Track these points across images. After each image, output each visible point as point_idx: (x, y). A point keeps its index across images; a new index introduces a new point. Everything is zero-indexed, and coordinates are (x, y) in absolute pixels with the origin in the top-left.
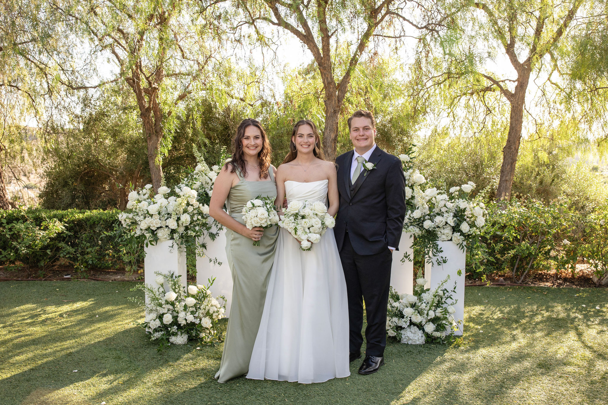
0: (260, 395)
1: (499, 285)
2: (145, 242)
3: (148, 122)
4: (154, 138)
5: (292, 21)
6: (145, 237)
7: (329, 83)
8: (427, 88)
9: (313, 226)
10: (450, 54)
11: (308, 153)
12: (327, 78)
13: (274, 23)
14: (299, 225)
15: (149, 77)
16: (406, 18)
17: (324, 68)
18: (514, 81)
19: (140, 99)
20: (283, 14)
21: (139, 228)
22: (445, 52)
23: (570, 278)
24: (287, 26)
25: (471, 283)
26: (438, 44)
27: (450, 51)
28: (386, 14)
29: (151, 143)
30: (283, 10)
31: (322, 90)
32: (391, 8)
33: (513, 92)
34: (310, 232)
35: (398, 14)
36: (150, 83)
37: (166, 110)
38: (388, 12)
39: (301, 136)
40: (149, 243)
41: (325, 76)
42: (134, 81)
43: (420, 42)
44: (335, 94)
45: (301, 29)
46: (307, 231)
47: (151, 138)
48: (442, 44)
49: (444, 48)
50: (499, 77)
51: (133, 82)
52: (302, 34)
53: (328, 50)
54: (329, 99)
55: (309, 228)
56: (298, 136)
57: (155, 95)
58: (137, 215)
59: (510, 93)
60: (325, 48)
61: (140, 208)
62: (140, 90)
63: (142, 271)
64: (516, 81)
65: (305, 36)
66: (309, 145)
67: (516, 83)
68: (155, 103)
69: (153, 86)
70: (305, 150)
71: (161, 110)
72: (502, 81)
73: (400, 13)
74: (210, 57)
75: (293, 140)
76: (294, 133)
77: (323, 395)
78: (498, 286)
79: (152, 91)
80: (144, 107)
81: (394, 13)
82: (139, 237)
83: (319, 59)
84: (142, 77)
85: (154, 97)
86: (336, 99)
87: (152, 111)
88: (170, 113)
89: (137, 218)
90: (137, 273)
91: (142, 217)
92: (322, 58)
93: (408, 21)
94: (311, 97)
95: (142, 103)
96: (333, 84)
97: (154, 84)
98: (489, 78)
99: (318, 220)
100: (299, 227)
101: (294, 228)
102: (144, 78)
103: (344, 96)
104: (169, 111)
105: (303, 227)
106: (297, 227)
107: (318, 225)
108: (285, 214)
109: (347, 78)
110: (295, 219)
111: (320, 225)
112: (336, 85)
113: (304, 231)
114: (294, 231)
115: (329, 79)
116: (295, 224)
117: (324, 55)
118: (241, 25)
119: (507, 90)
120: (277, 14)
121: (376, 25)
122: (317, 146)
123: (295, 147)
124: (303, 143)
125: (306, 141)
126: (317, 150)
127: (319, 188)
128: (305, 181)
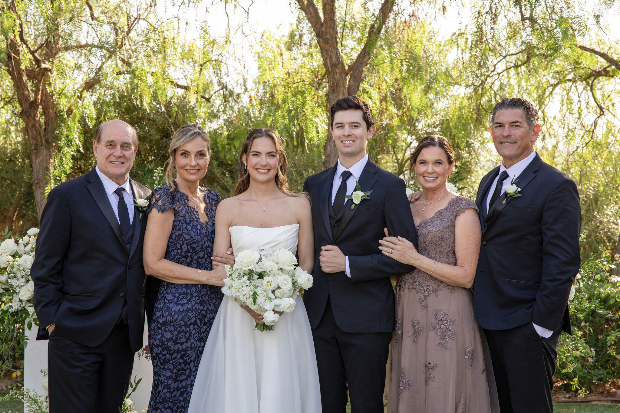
1: (616, 401)
2: (27, 322)
3: (34, 126)
4: (44, 152)
6: (27, 313)
7: (334, 66)
8: (499, 74)
9: (279, 288)
11: (267, 182)
12: (331, 57)
14: (259, 289)
15: (36, 51)
17: (326, 41)
19: (19, 85)
21: (16, 299)
25: (569, 398)
27: (531, 15)
29: (38, 160)
31: (324, 76)
34: (276, 298)
36: (38, 62)
37: (63, 104)
39: (257, 154)
40: (33, 323)
41: (327, 54)
42: (9, 57)
44: (344, 83)
46: (272, 296)
47: (37, 152)
53: (333, 12)
54: (333, 91)
55: (273, 292)
56: (251, 154)
57: (45, 81)
58: (15, 277)
60: (328, 7)
61: (19, 265)
62: (20, 72)
63: (18, 373)
66: (269, 170)
68: (45, 93)
69: (43, 66)
70: (262, 177)
71: (55, 106)
74: (138, 18)
75: (244, 160)
76: (246, 150)
78: (614, 404)
79: (40, 75)
80: (26, 99)
82: (16, 313)
83: (318, 26)
84: (23, 49)
85: (44, 85)
86: (346, 91)
87: (40, 106)
88: (70, 111)
89: (15, 282)
90: (10, 378)
91: (23, 280)
92: (322, 25)
94: (305, 87)
95: (23, 94)
96: (340, 66)
97: (44, 63)
98: (603, 55)
99: (287, 277)
100: (259, 291)
101: (252, 293)
102: (26, 51)
103: (358, 87)
104: (70, 108)
105: (265, 291)
106: (256, 290)
107: (287, 286)
108: (231, 275)
109: (364, 57)
110: (249, 279)
111: (290, 286)
112: (347, 68)
113: (267, 296)
114: (251, 298)
115: (334, 59)
116: (252, 287)
117: (325, 19)
122: (281, 169)
123: (246, 170)
124: (258, 166)
125: (264, 163)
126: (282, 177)
127: (284, 237)
128: (263, 226)
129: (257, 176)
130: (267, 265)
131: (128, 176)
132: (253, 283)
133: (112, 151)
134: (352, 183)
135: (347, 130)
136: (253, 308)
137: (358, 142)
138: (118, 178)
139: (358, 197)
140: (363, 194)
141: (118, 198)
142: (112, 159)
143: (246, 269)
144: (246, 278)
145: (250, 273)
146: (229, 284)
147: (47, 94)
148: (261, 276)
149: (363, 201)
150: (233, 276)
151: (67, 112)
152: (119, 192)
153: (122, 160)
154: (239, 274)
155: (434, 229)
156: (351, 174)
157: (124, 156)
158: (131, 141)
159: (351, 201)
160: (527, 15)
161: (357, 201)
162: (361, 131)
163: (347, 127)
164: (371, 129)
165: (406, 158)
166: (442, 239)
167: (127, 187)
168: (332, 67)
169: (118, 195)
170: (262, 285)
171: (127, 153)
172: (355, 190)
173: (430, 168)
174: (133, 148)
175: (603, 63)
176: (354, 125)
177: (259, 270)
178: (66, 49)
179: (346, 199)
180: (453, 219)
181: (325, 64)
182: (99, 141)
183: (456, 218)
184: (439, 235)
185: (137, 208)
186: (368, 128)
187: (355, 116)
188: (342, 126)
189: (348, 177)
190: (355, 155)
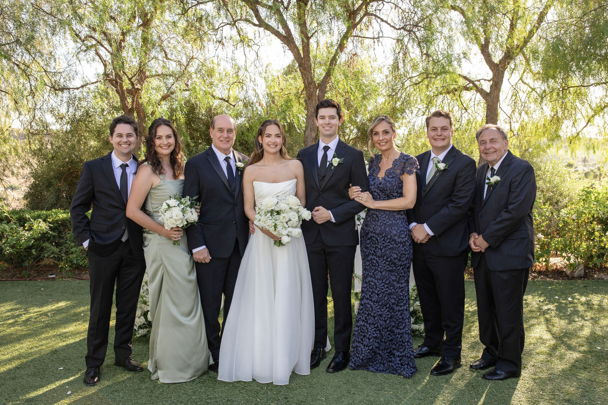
5: (273, 22)
7: (310, 83)
8: (405, 89)
9: (290, 220)
10: (427, 55)
11: (275, 153)
12: (308, 78)
13: (255, 25)
14: (278, 221)
15: (132, 78)
16: (384, 19)
17: (305, 69)
18: (489, 81)
19: (123, 99)
20: (263, 16)
22: (422, 52)
24: (268, 27)
26: (415, 45)
27: (427, 52)
28: (364, 16)
30: (263, 12)
31: (303, 90)
32: (370, 9)
33: (488, 91)
34: (289, 227)
35: (376, 16)
36: (133, 84)
37: (149, 109)
38: (367, 14)
39: (269, 136)
41: (305, 76)
42: (117, 82)
43: (398, 43)
44: (316, 94)
45: (281, 30)
46: (286, 225)
48: (419, 44)
49: (421, 48)
52: (282, 35)
53: (308, 51)
54: (309, 99)
55: (287, 223)
56: (265, 135)
57: (138, 96)
59: (485, 91)
60: (306, 49)
62: (123, 91)
64: (491, 80)
65: (285, 37)
66: (276, 146)
67: (491, 82)
69: (136, 87)
70: (272, 150)
71: (144, 111)
72: (478, 81)
73: (378, 14)
74: (193, 58)
75: (260, 139)
76: (261, 133)
79: (135, 92)
80: (127, 107)
81: (372, 15)
83: (300, 60)
85: (137, 98)
86: (317, 99)
87: (135, 111)
88: (153, 114)
92: (302, 59)
93: (386, 22)
94: (292, 97)
95: (125, 104)
96: (313, 84)
97: (137, 85)
99: (295, 213)
100: (278, 223)
101: (273, 224)
102: (126, 79)
104: (152, 112)
105: (282, 222)
106: (276, 222)
107: (295, 219)
108: (259, 213)
109: (327, 79)
110: (271, 215)
111: (297, 219)
112: (317, 85)
113: (283, 226)
114: (273, 227)
115: (309, 79)
116: (273, 221)
117: (304, 56)
118: (222, 27)
119: (482, 89)
120: (257, 15)
121: (355, 26)
122: (284, 145)
123: (261, 146)
124: (270, 143)
125: (274, 141)
126: (284, 150)
127: (288, 188)
128: (274, 182)
129: (269, 149)
130: (282, 206)
131: (232, 149)
132: (274, 218)
133: (222, 134)
134: (331, 154)
135: (327, 120)
136: (275, 233)
137: (334, 128)
138: (225, 151)
139: (336, 162)
140: (339, 160)
141: (226, 163)
142: (222, 139)
143: (270, 209)
144: (269, 214)
145: (272, 212)
146: (259, 219)
147: (139, 104)
148: (278, 213)
149: (339, 164)
150: (261, 213)
151: (151, 114)
152: (227, 159)
153: (228, 140)
154: (265, 212)
157: (229, 137)
158: (233, 128)
159: (331, 164)
160: (425, 52)
161: (335, 164)
162: (335, 121)
163: (327, 118)
164: (340, 121)
165: (350, 139)
167: (231, 155)
168: (308, 84)
169: (226, 161)
170: (279, 219)
171: (230, 135)
172: (334, 157)
174: (235, 132)
175: (465, 83)
176: (331, 117)
177: (277, 209)
178: (152, 76)
179: (328, 163)
181: (304, 82)
182: (213, 128)
185: (238, 168)
186: (339, 119)
187: (332, 111)
188: (323, 118)
189: (328, 149)
190: (331, 136)
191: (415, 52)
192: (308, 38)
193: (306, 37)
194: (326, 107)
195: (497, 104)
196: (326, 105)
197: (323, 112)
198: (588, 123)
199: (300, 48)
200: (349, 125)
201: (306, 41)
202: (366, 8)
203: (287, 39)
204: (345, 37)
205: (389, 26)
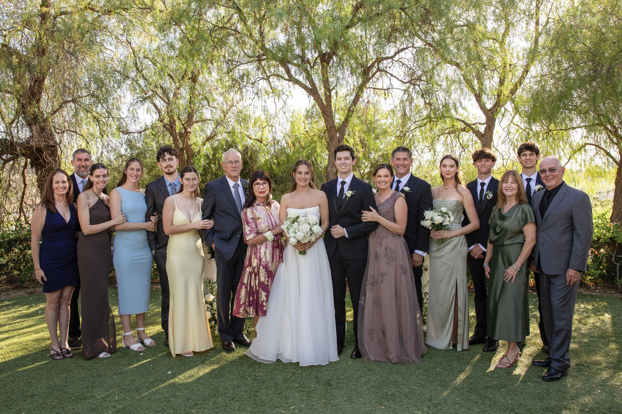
0: (282, 371)
5: (301, 78)
7: (331, 128)
8: (412, 130)
10: (430, 104)
11: (305, 187)
12: (330, 123)
13: (286, 80)
15: (185, 123)
16: (394, 74)
17: (327, 116)
18: (483, 124)
19: (175, 140)
20: (293, 72)
22: (425, 102)
23: (532, 287)
24: (297, 82)
26: (420, 96)
27: (430, 102)
28: (376, 72)
30: (293, 70)
31: (325, 132)
32: (381, 66)
33: (483, 132)
35: (386, 72)
36: (185, 128)
37: (196, 149)
38: (379, 70)
39: (300, 173)
41: (328, 122)
43: (405, 93)
44: (336, 136)
45: (308, 84)
48: (422, 96)
49: (424, 99)
50: (471, 120)
51: (170, 127)
52: (309, 88)
53: (330, 101)
54: (331, 140)
56: (297, 172)
57: (187, 138)
59: (480, 133)
60: (328, 99)
62: (176, 133)
64: (485, 124)
65: (311, 90)
66: (306, 180)
67: (485, 125)
68: (187, 144)
69: (188, 130)
70: (302, 184)
71: (192, 150)
72: (473, 124)
73: (388, 71)
75: (294, 175)
76: (295, 170)
77: (330, 370)
79: (185, 135)
80: (179, 147)
81: (383, 70)
83: (323, 108)
85: (187, 140)
86: (337, 140)
87: (185, 150)
92: (325, 107)
93: (395, 77)
94: (316, 138)
95: (177, 145)
96: (334, 128)
98: (463, 121)
103: (343, 138)
104: (199, 151)
109: (346, 123)
112: (337, 128)
117: (326, 105)
118: (258, 81)
119: (478, 131)
120: (288, 72)
121: (368, 80)
122: (312, 180)
123: (295, 180)
124: (301, 179)
125: (303, 177)
126: (312, 184)
127: (314, 212)
128: (301, 208)
129: (300, 183)
134: (346, 187)
135: (343, 161)
137: (348, 166)
139: (349, 194)
140: (352, 192)
147: (188, 144)
149: (352, 195)
151: (198, 153)
155: (385, 208)
156: (345, 182)
159: (346, 196)
160: (427, 102)
161: (349, 196)
162: (349, 161)
163: (343, 159)
164: (354, 160)
165: (365, 173)
166: (389, 212)
168: (330, 128)
172: (348, 190)
173: (383, 179)
175: (463, 126)
176: (346, 158)
179: (344, 195)
180: (393, 202)
181: (327, 126)
183: (395, 202)
184: (387, 210)
186: (353, 160)
187: (347, 154)
188: (340, 159)
189: (344, 184)
190: (346, 173)
191: (419, 102)
192: (330, 91)
193: (328, 90)
194: (342, 151)
195: (491, 143)
196: (342, 149)
197: (340, 154)
198: (569, 160)
199: (323, 98)
200: (364, 161)
201: (328, 94)
202: (378, 66)
203: (312, 91)
204: (361, 88)
205: (397, 80)
